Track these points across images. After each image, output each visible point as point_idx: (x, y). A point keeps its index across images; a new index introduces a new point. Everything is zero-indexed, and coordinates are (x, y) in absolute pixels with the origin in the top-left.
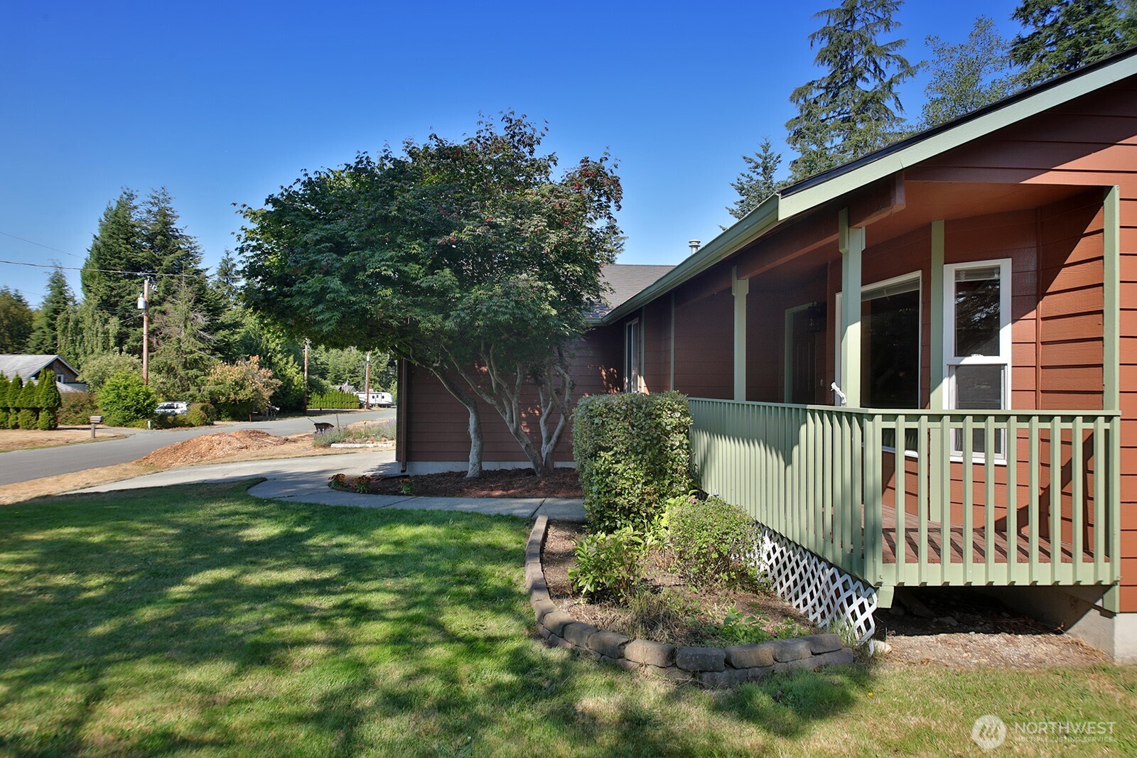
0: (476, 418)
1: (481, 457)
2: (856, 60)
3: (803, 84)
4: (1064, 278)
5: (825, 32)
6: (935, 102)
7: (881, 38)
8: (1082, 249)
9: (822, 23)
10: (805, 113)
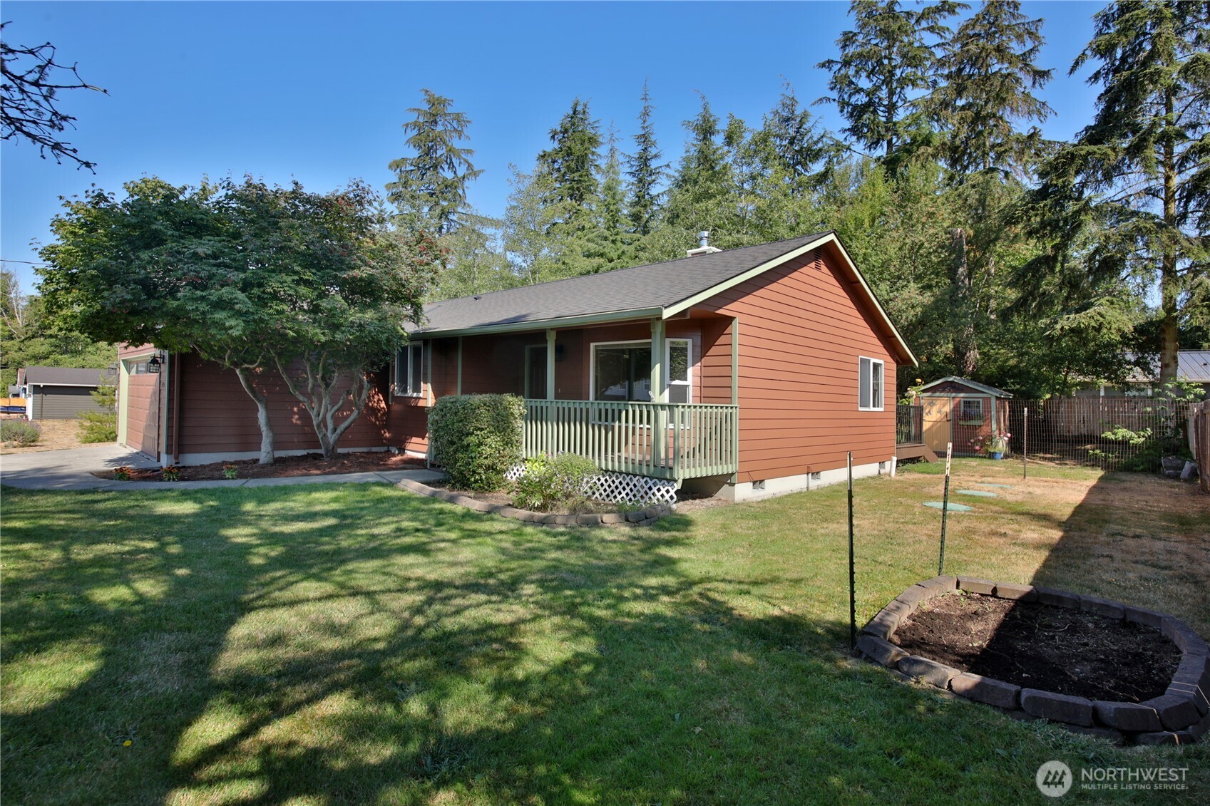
0: (267, 414)
1: (276, 445)
2: (439, 153)
3: (398, 158)
4: (713, 351)
5: (415, 124)
6: (513, 208)
7: (457, 143)
8: (722, 340)
9: (413, 117)
10: (403, 180)
